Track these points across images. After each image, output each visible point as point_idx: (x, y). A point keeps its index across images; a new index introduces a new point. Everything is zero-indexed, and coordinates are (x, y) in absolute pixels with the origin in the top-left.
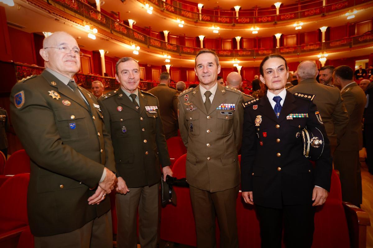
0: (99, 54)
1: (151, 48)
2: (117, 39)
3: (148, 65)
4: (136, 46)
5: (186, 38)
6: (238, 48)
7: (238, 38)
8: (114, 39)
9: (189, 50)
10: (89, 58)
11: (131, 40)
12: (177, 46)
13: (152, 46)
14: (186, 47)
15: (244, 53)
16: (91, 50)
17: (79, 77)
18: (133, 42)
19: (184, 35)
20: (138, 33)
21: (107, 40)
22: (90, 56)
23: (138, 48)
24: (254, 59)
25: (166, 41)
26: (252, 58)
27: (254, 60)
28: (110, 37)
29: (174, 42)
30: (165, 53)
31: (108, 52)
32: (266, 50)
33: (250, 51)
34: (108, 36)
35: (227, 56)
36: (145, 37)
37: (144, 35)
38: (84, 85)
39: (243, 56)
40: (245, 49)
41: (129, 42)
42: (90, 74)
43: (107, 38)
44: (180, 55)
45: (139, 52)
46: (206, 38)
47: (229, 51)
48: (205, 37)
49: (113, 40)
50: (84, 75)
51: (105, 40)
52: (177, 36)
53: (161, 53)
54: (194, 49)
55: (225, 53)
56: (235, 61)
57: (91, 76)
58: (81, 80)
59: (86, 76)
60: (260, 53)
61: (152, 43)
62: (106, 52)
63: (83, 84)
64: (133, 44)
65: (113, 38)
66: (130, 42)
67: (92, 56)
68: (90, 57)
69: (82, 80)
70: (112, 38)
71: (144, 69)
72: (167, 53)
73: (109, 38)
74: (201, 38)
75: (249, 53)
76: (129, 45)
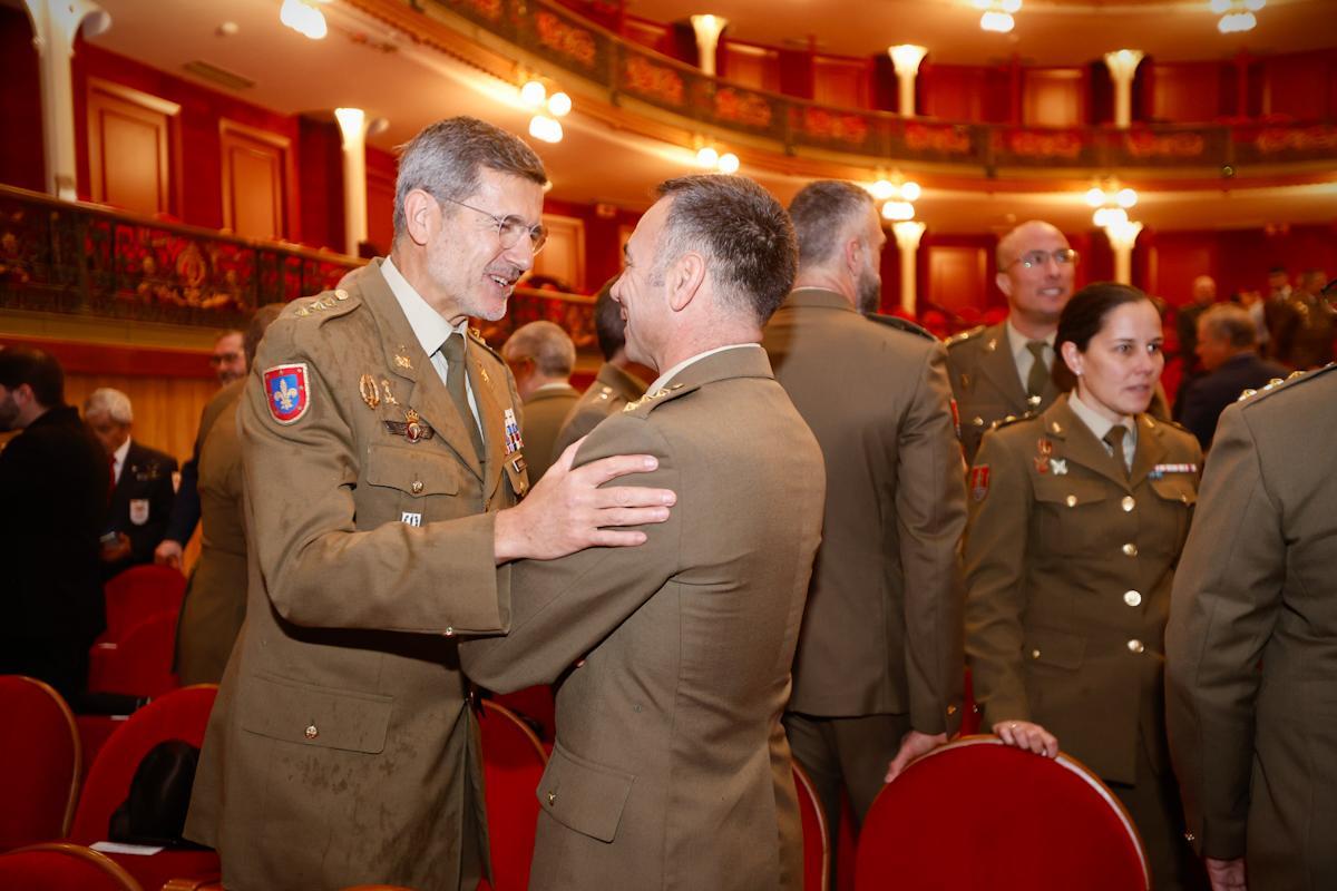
0: (333, 133)
1: (630, 106)
2: (442, 45)
3: (601, 211)
4: (549, 92)
5: (819, 60)
6: (1123, 117)
7: (1123, 63)
8: (427, 43)
9: (837, 128)
10: (275, 155)
11: (524, 58)
12: (771, 103)
13: (634, 94)
14: (816, 109)
15: (1165, 146)
16: (288, 109)
17: (214, 258)
18: (529, 70)
19: (805, 41)
20: (563, 20)
21: (388, 49)
22: (283, 142)
23: (562, 103)
24: (1226, 184)
25: (708, 67)
26: (1214, 173)
27: (1225, 189)
28: (404, 31)
29: (749, 80)
30: (705, 135)
31: (384, 125)
32: (1303, 125)
33: (1198, 132)
34: (394, 25)
35: (1058, 162)
36: (599, 42)
37: (591, 32)
38: (241, 305)
39: (1153, 161)
40: (1164, 122)
41: (509, 65)
42: (282, 244)
43: (386, 33)
44: (790, 155)
45: (566, 130)
46: (933, 60)
47: (1071, 133)
48: (924, 61)
49: (422, 47)
50: (241, 246)
51: (374, 46)
52: (768, 48)
53: (683, 137)
54: (866, 121)
55: (1048, 147)
56: (1105, 189)
57: (283, 255)
58: (223, 272)
59: (258, 250)
60: (1263, 143)
61: (637, 83)
62: (372, 127)
63: (237, 298)
64: (529, 79)
65: (423, 36)
66: (515, 63)
67: (294, 145)
68: (282, 152)
69: (231, 275)
70: (415, 39)
71: (575, 229)
72: (717, 139)
73: (397, 38)
74: (907, 59)
75: (1197, 147)
76: (507, 81)
